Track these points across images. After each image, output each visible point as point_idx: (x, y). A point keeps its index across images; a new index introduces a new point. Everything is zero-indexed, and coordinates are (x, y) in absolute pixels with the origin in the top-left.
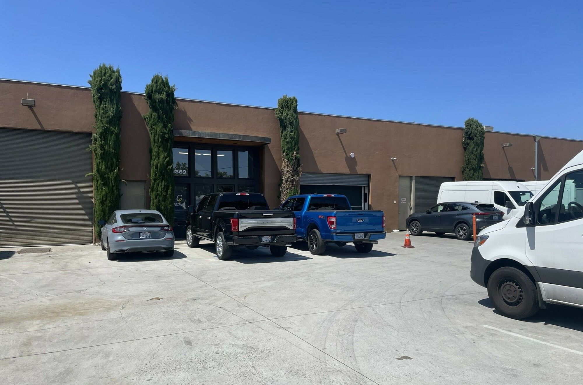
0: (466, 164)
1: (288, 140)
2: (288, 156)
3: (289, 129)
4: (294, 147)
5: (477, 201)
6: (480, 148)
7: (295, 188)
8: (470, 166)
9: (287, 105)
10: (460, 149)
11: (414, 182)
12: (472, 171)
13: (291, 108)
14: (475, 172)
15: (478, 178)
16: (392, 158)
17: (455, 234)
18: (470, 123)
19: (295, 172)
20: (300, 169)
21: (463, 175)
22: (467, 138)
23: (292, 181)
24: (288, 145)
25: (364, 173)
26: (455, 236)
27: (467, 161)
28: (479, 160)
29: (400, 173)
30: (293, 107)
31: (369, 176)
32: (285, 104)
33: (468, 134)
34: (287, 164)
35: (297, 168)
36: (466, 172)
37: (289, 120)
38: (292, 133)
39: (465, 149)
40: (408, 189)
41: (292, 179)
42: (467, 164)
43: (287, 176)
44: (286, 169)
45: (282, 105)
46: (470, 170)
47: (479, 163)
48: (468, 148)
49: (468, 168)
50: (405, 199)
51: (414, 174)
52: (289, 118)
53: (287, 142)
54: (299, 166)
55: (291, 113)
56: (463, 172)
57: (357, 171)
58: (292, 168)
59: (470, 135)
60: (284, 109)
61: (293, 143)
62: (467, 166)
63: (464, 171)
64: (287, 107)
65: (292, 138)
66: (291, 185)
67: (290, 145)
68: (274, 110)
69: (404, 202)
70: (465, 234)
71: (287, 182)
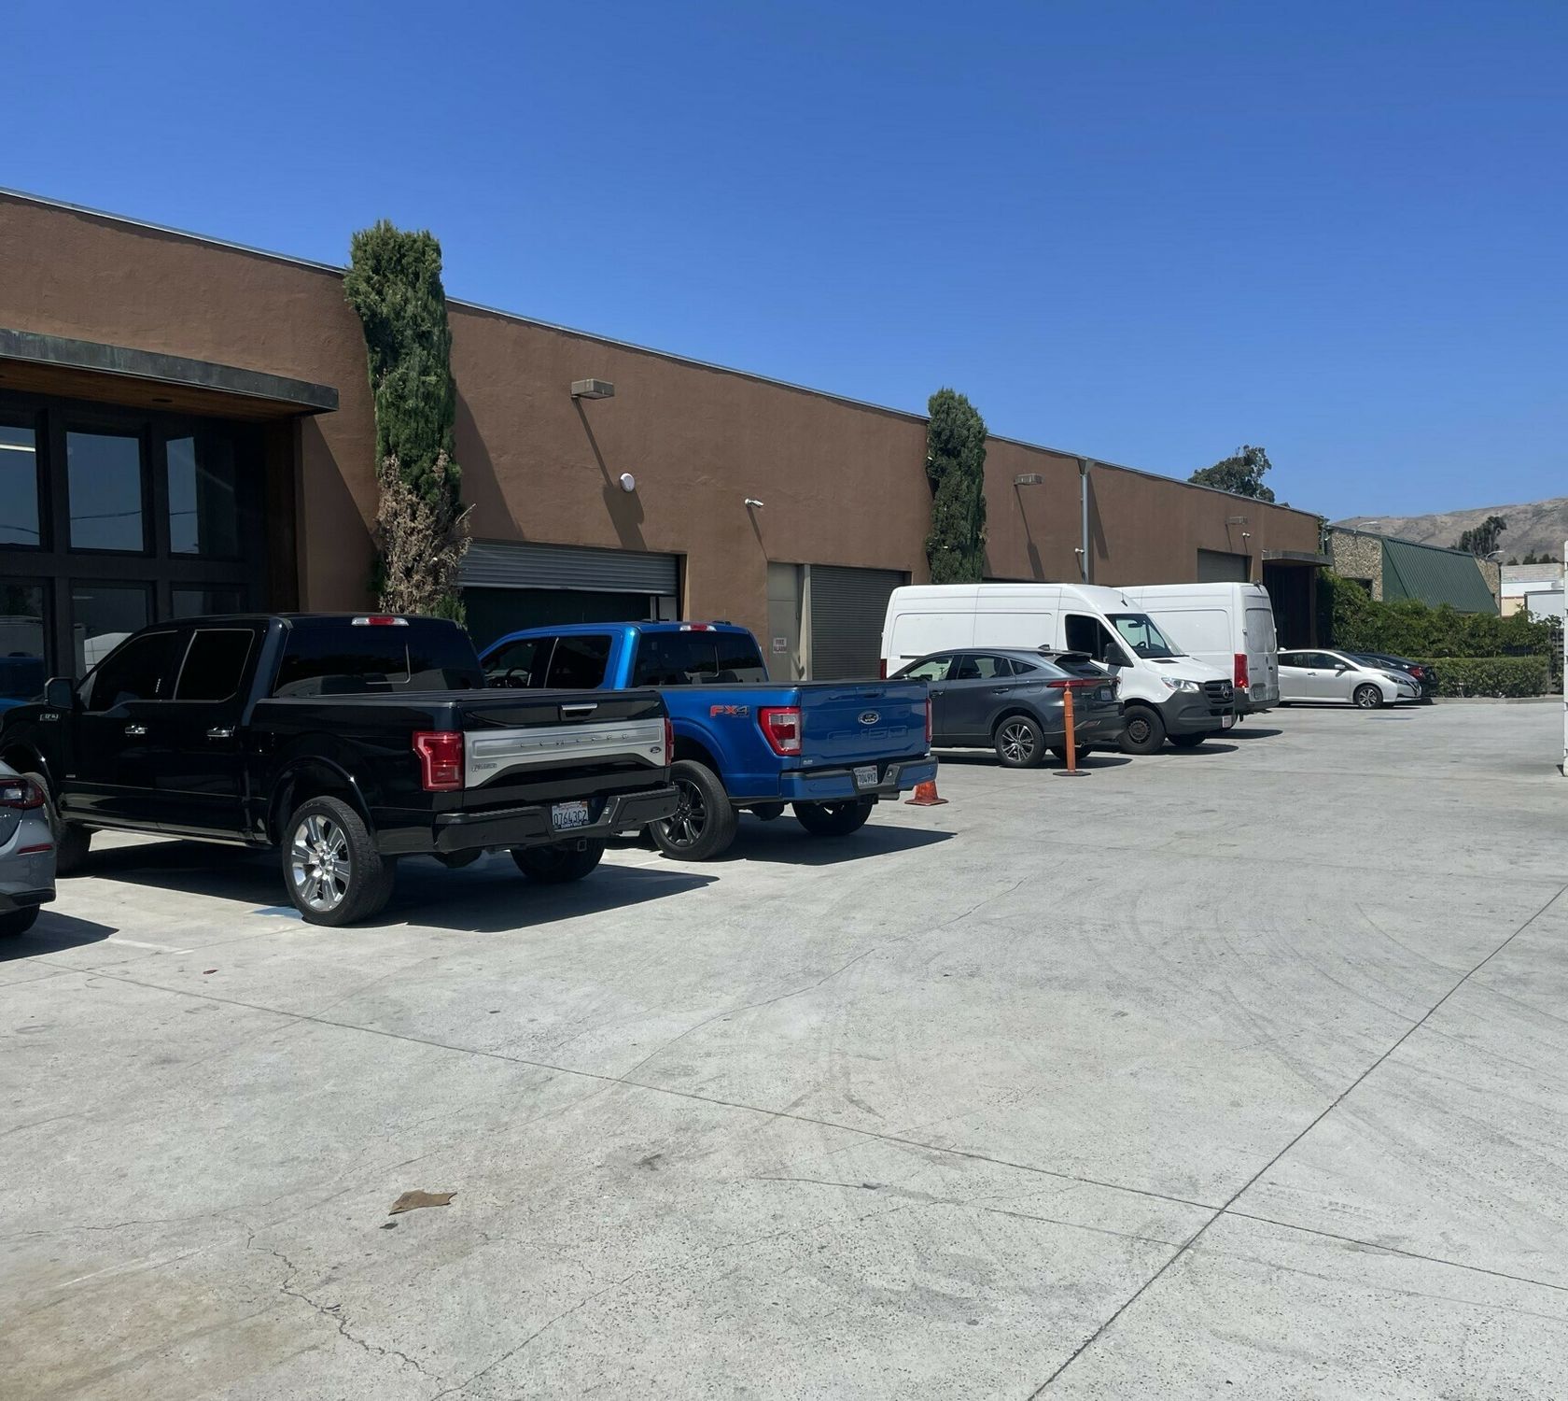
0: (939, 532)
1: (411, 403)
2: (415, 470)
3: (415, 361)
4: (437, 436)
5: (1048, 646)
6: (977, 483)
7: (444, 597)
8: (951, 540)
9: (399, 261)
10: (919, 486)
11: (807, 582)
12: (958, 554)
13: (417, 275)
14: (964, 556)
15: (973, 575)
16: (747, 501)
17: (994, 751)
18: (945, 405)
19: (444, 533)
20: (464, 521)
21: (930, 564)
22: (941, 449)
23: (434, 571)
24: (413, 425)
25: (667, 549)
26: (996, 756)
27: (942, 521)
28: (973, 519)
29: (771, 554)
30: (429, 274)
31: (678, 561)
32: (391, 258)
33: (944, 437)
34: (411, 500)
35: (452, 519)
36: (939, 555)
37: (415, 323)
38: (428, 375)
39: (934, 485)
40: (792, 607)
41: (435, 564)
42: (942, 532)
43: (413, 551)
44: (405, 521)
45: (379, 262)
46: (952, 550)
47: (975, 529)
48: (943, 481)
49: (947, 542)
50: (785, 642)
51: (807, 560)
52: (414, 317)
53: (408, 413)
54: (461, 510)
55: (420, 295)
56: (929, 556)
57: (643, 541)
58: (432, 519)
59: (947, 441)
60: (385, 276)
61: (435, 416)
62: (943, 536)
63: (932, 553)
64: (402, 271)
65: (428, 397)
66: (428, 588)
67: (422, 424)
68: (341, 277)
69: (781, 649)
70: (1028, 749)
71: (408, 572)
